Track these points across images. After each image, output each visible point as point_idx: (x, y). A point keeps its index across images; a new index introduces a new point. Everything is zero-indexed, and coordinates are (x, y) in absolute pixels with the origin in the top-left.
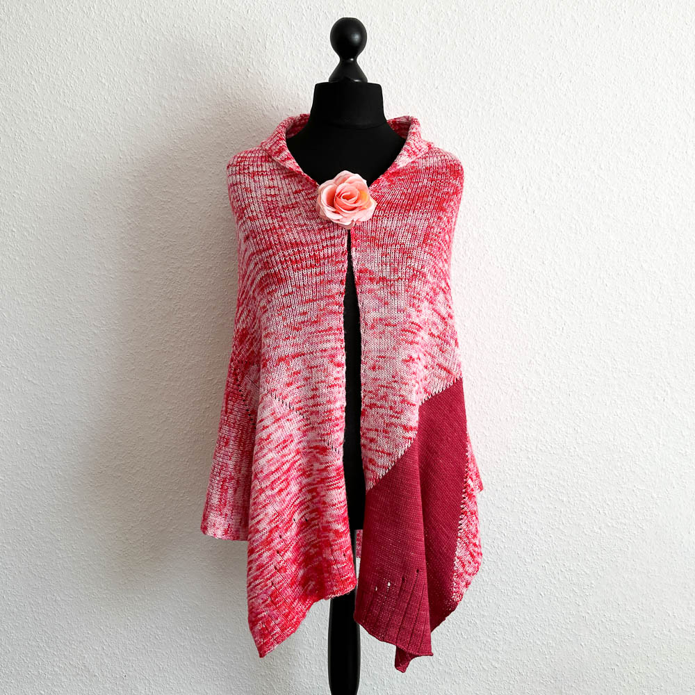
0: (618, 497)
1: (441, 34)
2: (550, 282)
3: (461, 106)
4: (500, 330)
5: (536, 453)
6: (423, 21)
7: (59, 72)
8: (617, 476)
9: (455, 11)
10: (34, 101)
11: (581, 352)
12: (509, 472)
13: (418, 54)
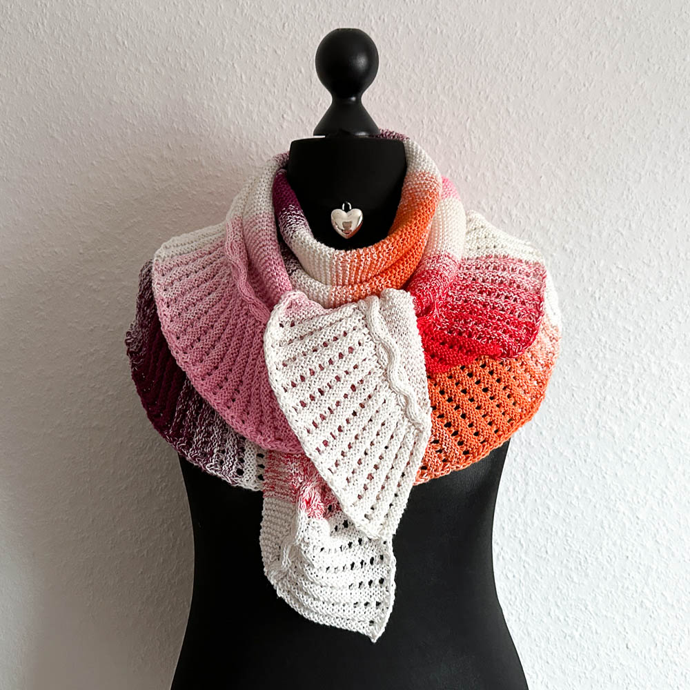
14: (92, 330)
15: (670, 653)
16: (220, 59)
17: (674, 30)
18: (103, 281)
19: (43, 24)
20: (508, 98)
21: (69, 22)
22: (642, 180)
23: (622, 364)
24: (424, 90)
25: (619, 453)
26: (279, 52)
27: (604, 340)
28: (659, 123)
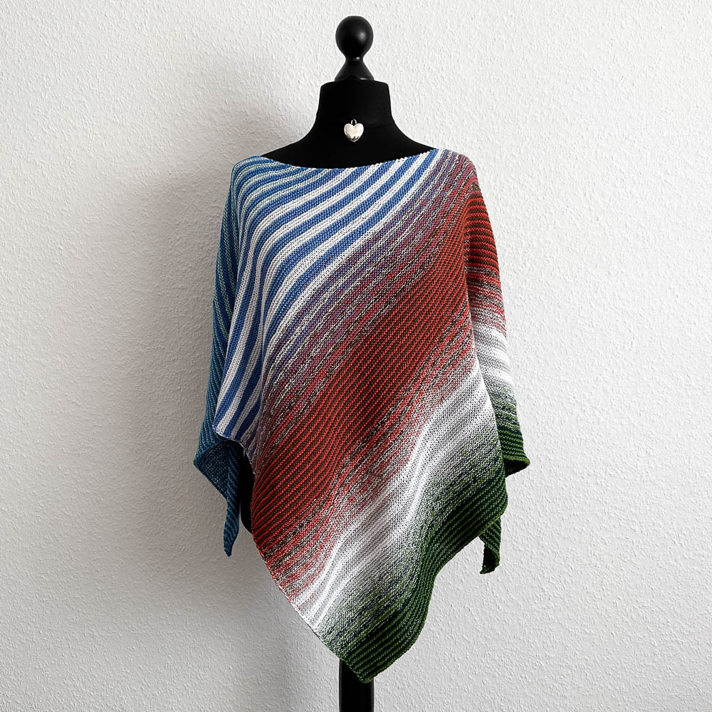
0: (695, 526)
1: (497, 40)
2: (616, 294)
3: (518, 112)
4: (563, 346)
5: (605, 479)
6: (478, 27)
7: (110, 89)
8: (693, 503)
9: (512, 16)
10: (84, 118)
11: (652, 368)
12: (576, 499)
13: (474, 61)
14: (178, 225)
15: (547, 427)
16: (259, 45)
17: (547, 24)
18: (184, 192)
19: (145, 24)
20: (442, 69)
21: (162, 23)
22: (528, 121)
23: (515, 241)
24: (389, 64)
25: (513, 298)
26: (296, 40)
27: (503, 226)
28: (538, 83)
